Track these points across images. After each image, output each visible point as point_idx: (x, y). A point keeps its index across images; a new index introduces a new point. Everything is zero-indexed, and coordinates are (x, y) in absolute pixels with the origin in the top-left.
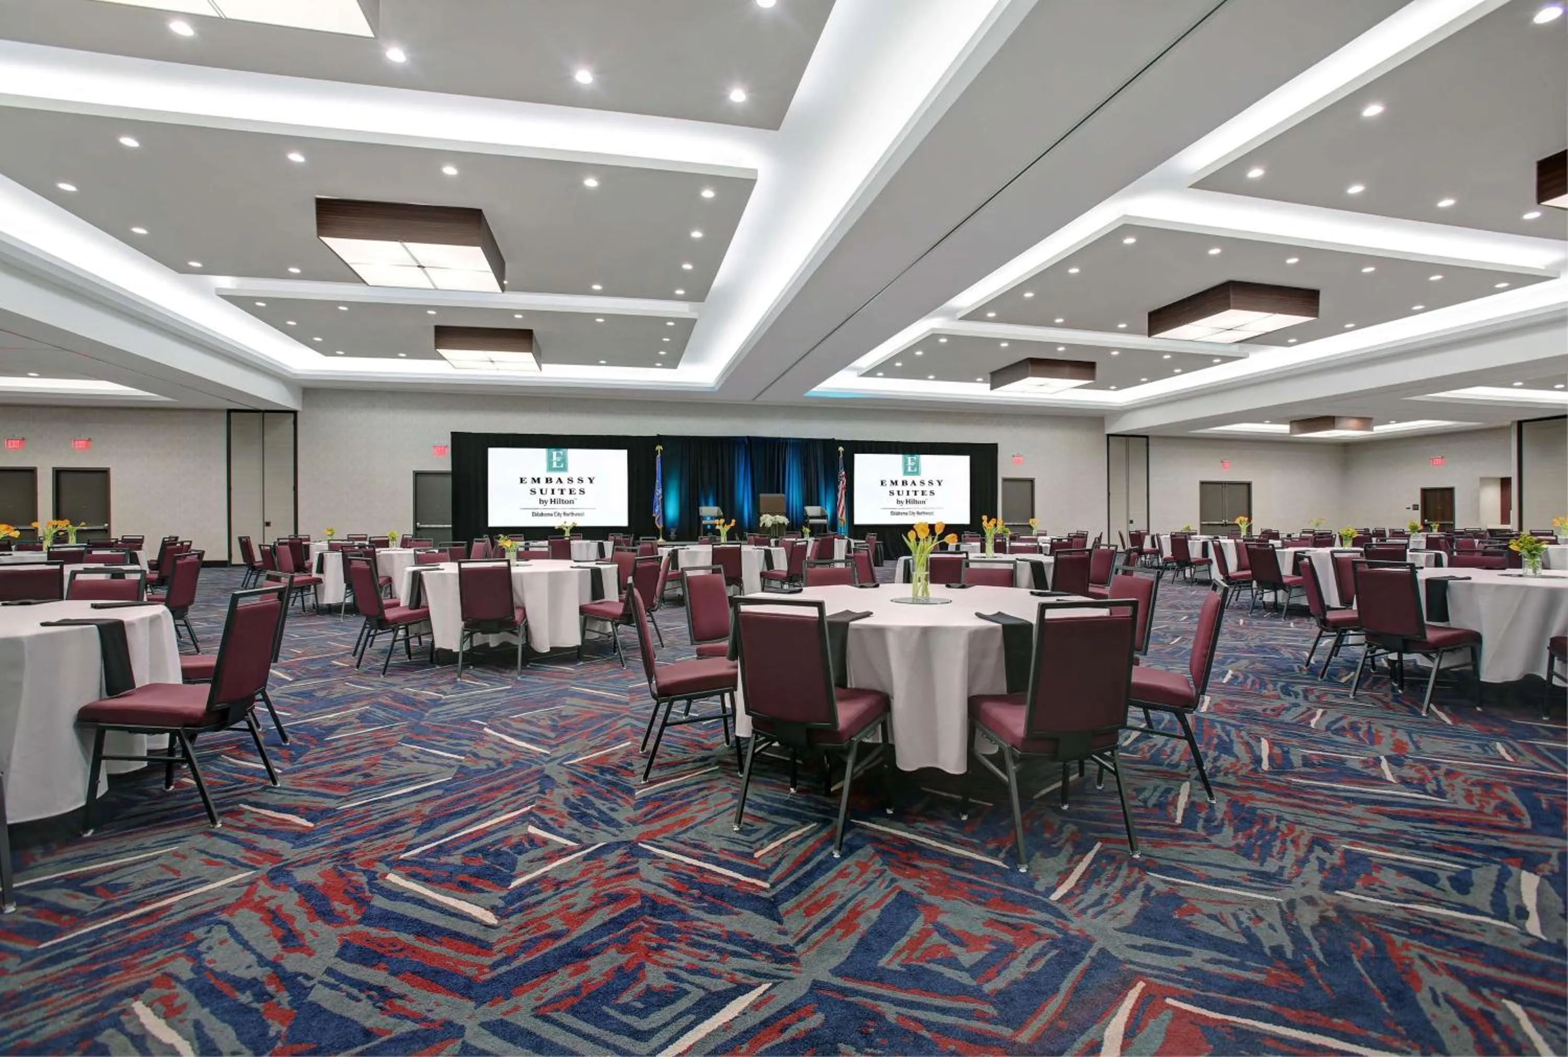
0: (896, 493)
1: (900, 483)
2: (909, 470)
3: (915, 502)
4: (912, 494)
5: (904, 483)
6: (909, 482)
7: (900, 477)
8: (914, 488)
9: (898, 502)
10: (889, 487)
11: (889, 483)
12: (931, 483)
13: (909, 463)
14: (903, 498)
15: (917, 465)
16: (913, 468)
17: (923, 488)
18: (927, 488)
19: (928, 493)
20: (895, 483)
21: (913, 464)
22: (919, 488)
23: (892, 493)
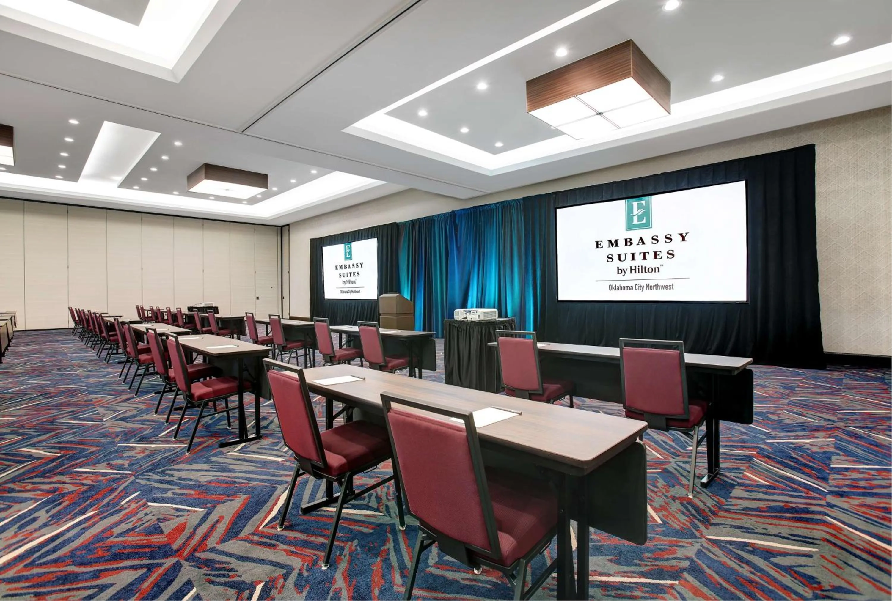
0: (616, 258)
1: (621, 243)
2: (635, 221)
3: (644, 269)
4: (639, 258)
5: (628, 242)
6: (635, 241)
7: (622, 235)
8: (643, 248)
9: (620, 271)
10: (607, 250)
11: (605, 244)
12: (669, 238)
13: (635, 212)
14: (627, 264)
15: (647, 214)
16: (640, 218)
17: (656, 247)
18: (663, 247)
19: (664, 254)
20: (614, 243)
21: (641, 212)
22: (650, 248)
23: (610, 258)
